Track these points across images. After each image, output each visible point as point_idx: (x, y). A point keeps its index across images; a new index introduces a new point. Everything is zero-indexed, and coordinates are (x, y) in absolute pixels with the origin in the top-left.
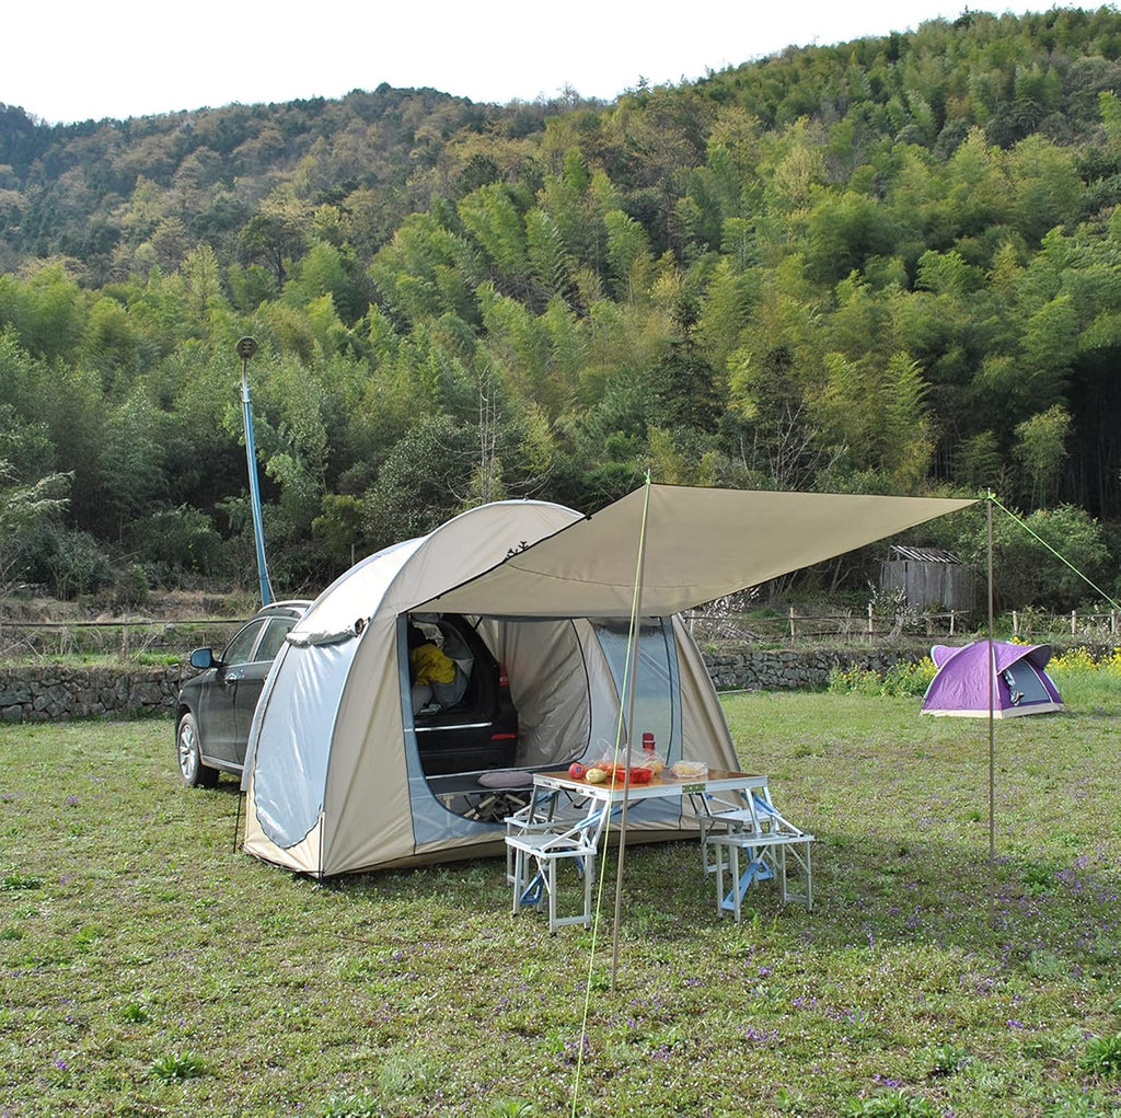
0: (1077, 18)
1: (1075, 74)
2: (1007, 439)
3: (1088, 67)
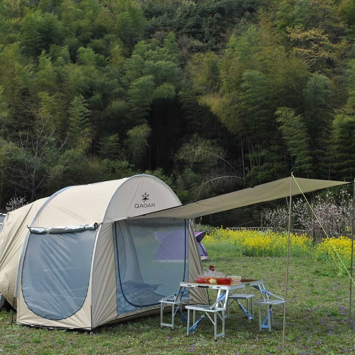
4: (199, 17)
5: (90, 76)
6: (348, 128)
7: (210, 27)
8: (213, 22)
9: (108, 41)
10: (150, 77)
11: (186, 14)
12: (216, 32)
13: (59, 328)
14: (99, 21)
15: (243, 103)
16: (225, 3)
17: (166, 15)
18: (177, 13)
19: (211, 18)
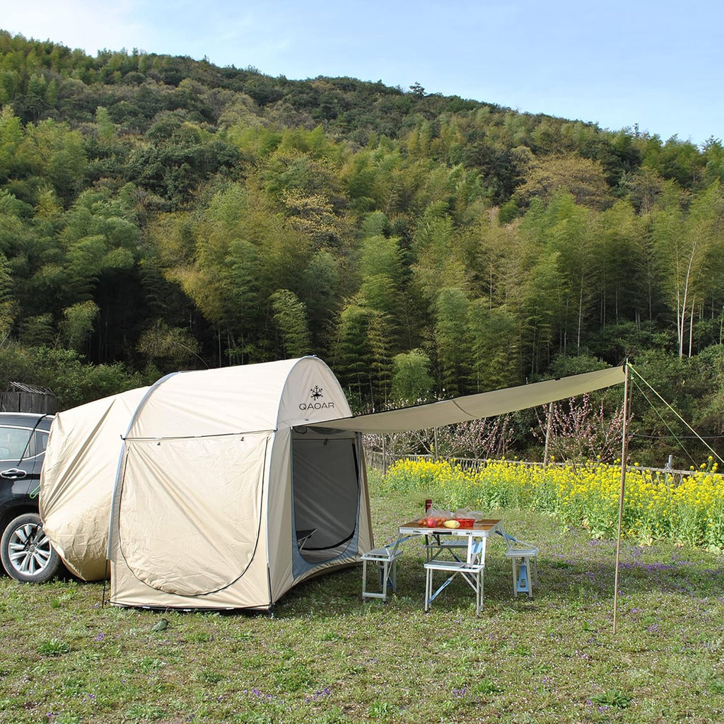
0: (65, 52)
1: (64, 87)
2: (59, 316)
3: (72, 85)
4: (161, 165)
5: (10, 229)
6: (359, 323)
7: (175, 180)
8: (179, 174)
9: (34, 185)
10: (101, 237)
11: (143, 159)
12: (183, 187)
13: (203, 610)
14: (22, 155)
15: (225, 281)
16: (195, 151)
17: (113, 158)
18: (130, 156)
19: (177, 168)
